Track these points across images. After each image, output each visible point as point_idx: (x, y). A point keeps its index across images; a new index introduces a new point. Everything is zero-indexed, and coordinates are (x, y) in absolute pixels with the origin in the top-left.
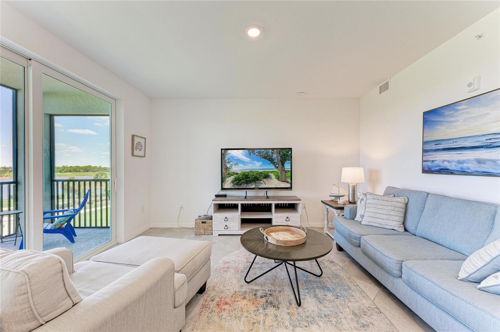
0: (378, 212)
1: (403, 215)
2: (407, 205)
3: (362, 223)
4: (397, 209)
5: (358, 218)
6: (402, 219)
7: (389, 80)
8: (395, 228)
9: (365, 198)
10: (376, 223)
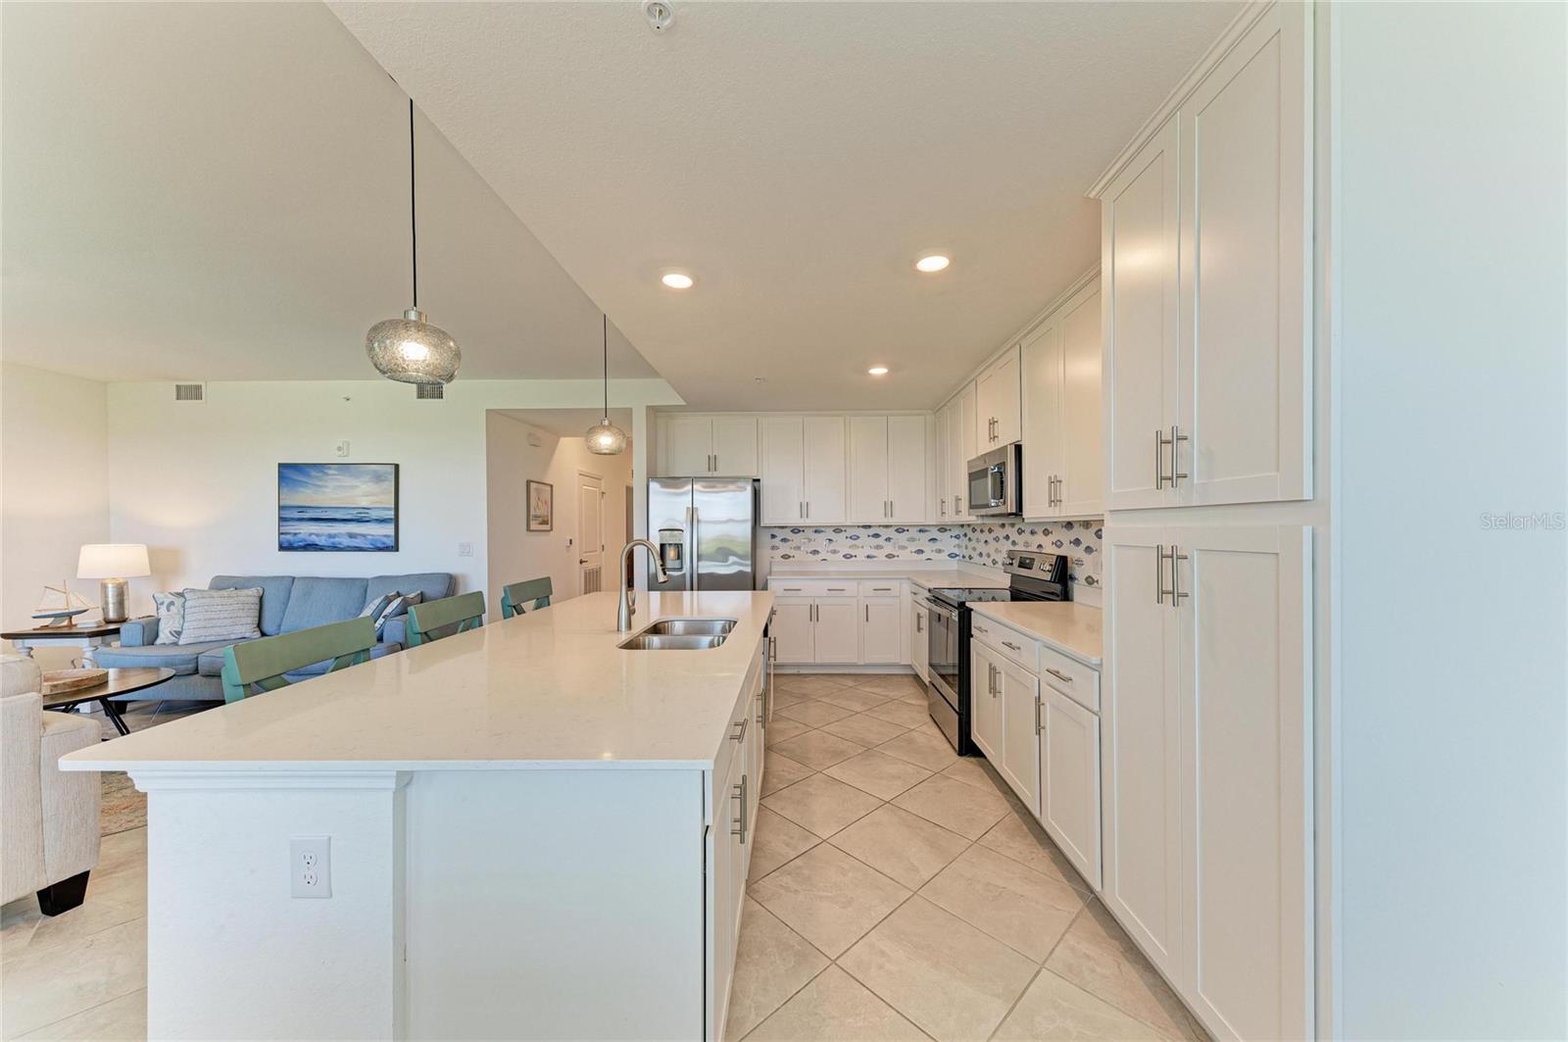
0: (212, 617)
1: (257, 614)
2: (261, 599)
3: (181, 643)
4: (247, 607)
5: (164, 637)
6: (257, 619)
7: (203, 384)
8: (247, 635)
9: (179, 601)
10: (210, 636)
